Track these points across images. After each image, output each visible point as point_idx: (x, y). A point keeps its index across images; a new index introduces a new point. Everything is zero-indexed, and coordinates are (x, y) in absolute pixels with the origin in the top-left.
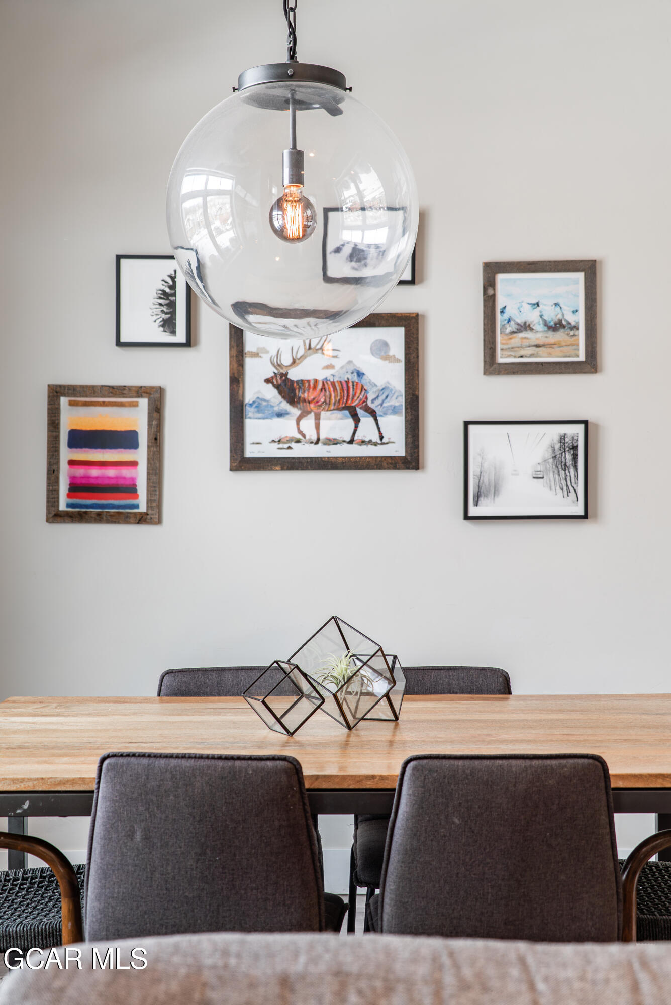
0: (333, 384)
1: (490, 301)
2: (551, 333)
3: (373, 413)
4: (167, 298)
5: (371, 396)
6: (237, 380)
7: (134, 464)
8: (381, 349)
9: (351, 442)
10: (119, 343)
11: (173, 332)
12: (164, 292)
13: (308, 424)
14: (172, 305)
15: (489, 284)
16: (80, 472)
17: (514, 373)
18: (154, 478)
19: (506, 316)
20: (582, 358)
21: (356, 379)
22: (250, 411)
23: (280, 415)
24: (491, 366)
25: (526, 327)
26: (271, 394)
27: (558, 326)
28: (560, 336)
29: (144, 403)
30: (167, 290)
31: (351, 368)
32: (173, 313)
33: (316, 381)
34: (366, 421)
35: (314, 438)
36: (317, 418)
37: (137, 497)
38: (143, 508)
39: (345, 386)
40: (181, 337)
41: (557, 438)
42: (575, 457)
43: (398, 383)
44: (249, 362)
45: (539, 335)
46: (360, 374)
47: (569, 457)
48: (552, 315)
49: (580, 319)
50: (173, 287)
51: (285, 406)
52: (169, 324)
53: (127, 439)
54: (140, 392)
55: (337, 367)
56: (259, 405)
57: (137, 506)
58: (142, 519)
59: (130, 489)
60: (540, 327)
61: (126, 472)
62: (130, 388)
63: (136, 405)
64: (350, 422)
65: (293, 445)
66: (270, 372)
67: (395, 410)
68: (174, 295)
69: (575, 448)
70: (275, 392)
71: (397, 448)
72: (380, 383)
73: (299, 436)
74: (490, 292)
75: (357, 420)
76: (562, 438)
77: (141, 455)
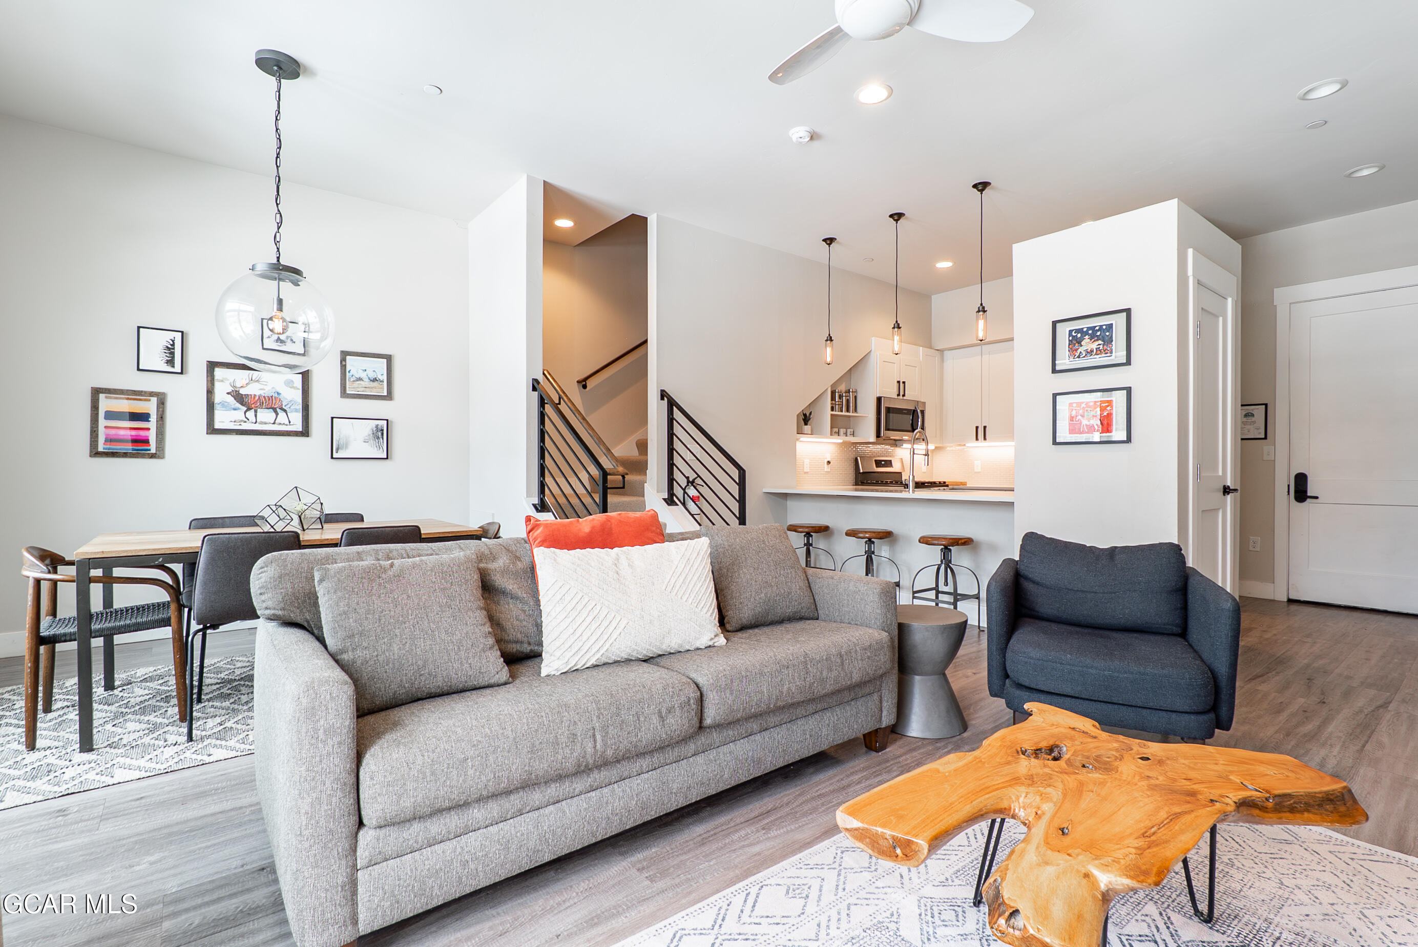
0: (264, 397)
1: (343, 367)
2: (371, 383)
3: (285, 411)
4: (170, 350)
5: (284, 404)
6: (210, 392)
7: (148, 429)
8: (289, 384)
9: (274, 423)
10: (138, 369)
11: (173, 367)
12: (167, 347)
13: (251, 414)
14: (172, 354)
15: (343, 360)
16: (112, 432)
17: (355, 398)
18: (160, 436)
19: (351, 374)
20: (385, 394)
21: (276, 395)
22: (216, 406)
23: (235, 409)
24: (344, 394)
25: (360, 379)
26: (230, 399)
27: (375, 380)
28: (375, 384)
29: (154, 400)
30: (170, 346)
31: (274, 391)
32: (173, 357)
33: (255, 395)
34: (282, 415)
35: (254, 421)
36: (256, 412)
37: (150, 445)
38: (153, 451)
39: (271, 398)
40: (178, 368)
41: (374, 426)
42: (382, 434)
43: (299, 399)
44: (217, 384)
45: (366, 383)
46: (278, 394)
47: (380, 434)
48: (372, 376)
49: (385, 378)
50: (173, 345)
51: (238, 405)
52: (171, 362)
53: (144, 417)
54: (152, 394)
55: (267, 390)
56: (224, 405)
57: (150, 450)
58: (153, 456)
59: (146, 441)
60: (367, 380)
61: (142, 433)
62: (145, 392)
63: (150, 400)
64: (274, 415)
65: (242, 423)
66: (230, 389)
67: (296, 411)
68: (174, 349)
69: (382, 430)
70: (233, 399)
71: (299, 427)
72: (289, 398)
73: (246, 420)
74: (344, 363)
75: (277, 414)
76: (377, 426)
77: (152, 424)
